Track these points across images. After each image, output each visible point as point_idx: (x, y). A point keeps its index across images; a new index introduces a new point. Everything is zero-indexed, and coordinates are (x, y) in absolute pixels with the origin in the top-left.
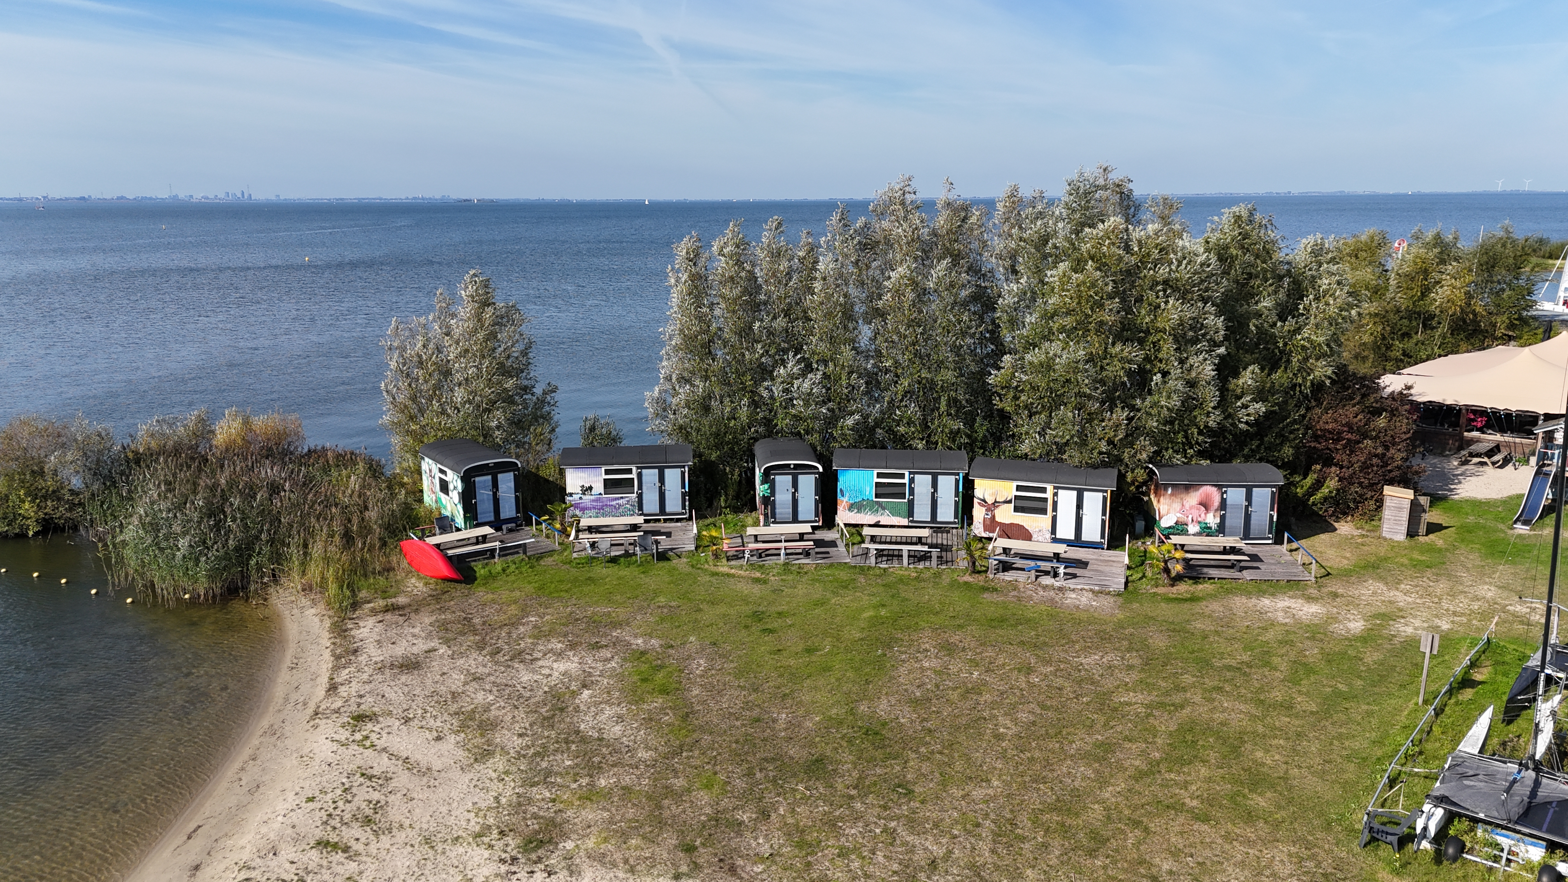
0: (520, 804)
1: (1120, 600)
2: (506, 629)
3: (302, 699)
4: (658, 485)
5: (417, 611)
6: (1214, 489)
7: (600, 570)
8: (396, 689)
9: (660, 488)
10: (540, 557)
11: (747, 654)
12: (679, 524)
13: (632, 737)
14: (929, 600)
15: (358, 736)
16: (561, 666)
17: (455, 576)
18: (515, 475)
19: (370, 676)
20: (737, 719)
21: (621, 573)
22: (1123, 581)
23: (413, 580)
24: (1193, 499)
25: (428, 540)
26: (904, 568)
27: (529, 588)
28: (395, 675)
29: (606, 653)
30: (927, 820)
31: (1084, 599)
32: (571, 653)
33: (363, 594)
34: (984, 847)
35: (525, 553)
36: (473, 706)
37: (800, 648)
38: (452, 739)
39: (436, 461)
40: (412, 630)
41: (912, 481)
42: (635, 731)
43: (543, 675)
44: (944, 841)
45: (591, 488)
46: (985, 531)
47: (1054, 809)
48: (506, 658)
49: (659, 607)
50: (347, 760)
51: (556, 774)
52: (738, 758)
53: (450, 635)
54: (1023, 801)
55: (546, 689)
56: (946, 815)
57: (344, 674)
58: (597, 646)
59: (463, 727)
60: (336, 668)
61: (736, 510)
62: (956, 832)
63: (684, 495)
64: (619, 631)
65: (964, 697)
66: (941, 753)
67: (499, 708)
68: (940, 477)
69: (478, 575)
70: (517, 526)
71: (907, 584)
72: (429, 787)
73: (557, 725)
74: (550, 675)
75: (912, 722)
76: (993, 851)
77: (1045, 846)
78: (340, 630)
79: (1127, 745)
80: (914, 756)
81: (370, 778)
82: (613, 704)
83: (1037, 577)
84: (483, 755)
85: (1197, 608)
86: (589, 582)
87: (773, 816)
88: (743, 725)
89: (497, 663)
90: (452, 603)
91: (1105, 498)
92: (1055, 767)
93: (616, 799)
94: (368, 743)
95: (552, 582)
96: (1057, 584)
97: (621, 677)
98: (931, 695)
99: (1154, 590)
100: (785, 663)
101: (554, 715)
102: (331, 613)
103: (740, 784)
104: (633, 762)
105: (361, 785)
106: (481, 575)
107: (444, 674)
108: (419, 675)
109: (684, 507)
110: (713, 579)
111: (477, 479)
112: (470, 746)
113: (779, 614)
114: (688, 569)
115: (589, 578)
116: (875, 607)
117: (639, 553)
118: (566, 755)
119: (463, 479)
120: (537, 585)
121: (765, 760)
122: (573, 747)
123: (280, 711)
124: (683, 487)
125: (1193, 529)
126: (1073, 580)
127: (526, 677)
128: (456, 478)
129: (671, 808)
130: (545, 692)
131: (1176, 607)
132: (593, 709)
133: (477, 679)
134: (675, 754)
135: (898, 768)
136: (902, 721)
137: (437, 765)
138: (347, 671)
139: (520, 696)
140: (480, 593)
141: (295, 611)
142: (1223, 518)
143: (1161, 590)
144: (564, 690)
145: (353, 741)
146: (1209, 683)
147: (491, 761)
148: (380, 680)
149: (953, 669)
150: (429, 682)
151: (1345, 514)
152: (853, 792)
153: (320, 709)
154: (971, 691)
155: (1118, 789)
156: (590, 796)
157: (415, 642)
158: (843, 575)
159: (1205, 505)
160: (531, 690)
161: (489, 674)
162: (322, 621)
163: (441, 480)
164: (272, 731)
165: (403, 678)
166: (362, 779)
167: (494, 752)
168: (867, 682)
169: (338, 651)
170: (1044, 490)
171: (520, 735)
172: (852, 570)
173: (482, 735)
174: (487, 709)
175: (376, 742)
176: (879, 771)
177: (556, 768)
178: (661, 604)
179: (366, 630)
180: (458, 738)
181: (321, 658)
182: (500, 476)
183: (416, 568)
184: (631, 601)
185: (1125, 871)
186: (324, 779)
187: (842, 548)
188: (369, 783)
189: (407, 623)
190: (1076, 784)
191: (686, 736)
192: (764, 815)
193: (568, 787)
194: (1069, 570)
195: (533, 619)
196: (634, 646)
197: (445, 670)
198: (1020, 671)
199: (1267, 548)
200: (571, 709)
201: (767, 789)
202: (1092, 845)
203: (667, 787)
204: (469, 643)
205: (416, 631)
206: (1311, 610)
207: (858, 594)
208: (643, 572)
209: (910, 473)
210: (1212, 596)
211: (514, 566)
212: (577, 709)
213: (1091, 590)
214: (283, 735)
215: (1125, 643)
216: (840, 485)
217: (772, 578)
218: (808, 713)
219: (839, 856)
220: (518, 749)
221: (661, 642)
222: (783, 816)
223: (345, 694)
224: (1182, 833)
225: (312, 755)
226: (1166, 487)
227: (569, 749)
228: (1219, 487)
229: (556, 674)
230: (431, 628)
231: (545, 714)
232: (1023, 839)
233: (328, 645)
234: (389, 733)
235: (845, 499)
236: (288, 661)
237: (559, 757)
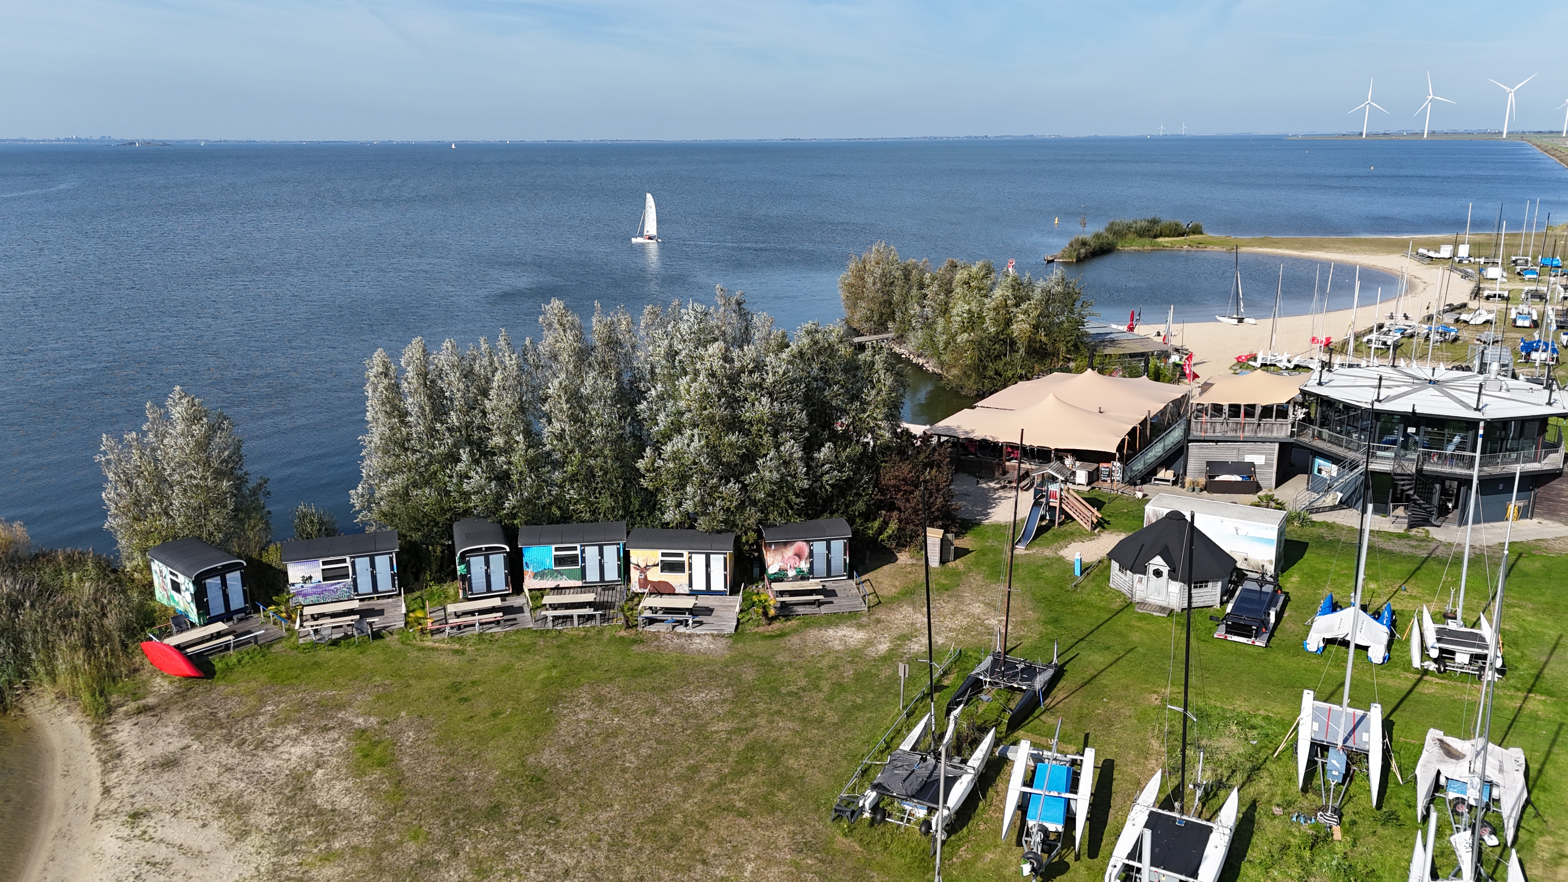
0: (275, 871)
1: (730, 641)
2: (247, 720)
3: (80, 804)
4: (370, 569)
5: (166, 710)
6: (804, 543)
7: (325, 654)
8: (161, 786)
9: (372, 572)
10: (270, 644)
11: (445, 723)
12: (390, 600)
13: (358, 806)
14: (591, 657)
15: (138, 832)
16: (297, 750)
17: (197, 675)
18: (241, 573)
19: (137, 777)
20: (438, 780)
21: (343, 655)
22: (735, 624)
23: (158, 680)
24: (790, 552)
25: (167, 641)
26: (574, 628)
27: (263, 678)
28: (158, 774)
29: (334, 735)
30: (566, 840)
31: (705, 643)
32: (305, 737)
33: (114, 698)
34: (601, 855)
35: (256, 643)
36: (228, 794)
37: (487, 714)
38: (215, 824)
39: (167, 565)
40: (165, 730)
41: (583, 552)
42: (360, 800)
43: (284, 760)
44: (576, 855)
45: (310, 578)
46: (640, 588)
47: (652, 821)
48: (251, 747)
49: (375, 686)
50: (132, 852)
51: (302, 843)
52: (437, 811)
53: (200, 731)
54: (632, 818)
55: (287, 772)
56: (579, 836)
57: (114, 778)
58: (326, 729)
59: (223, 813)
60: (105, 772)
61: (440, 581)
62: (584, 847)
63: (393, 576)
64: (343, 712)
65: (604, 740)
66: (582, 789)
67: (250, 794)
68: (605, 547)
69: (216, 668)
70: (246, 614)
71: (576, 643)
72: (203, 866)
73: (298, 803)
74: (289, 759)
75: (565, 766)
76: (607, 858)
77: (641, 849)
78: (100, 736)
79: (709, 765)
80: (563, 793)
81: (154, 865)
82: (342, 779)
83: (674, 627)
84: (242, 835)
85: (782, 643)
86: (315, 667)
87: (461, 853)
88: (442, 785)
89: (244, 753)
90: (197, 699)
91: (725, 559)
92: (659, 789)
93: (347, 857)
94: (147, 837)
95: (283, 670)
96: (688, 632)
97: (346, 755)
98: (582, 742)
99: (757, 629)
100: (475, 728)
101: (295, 794)
102: (88, 719)
103: (438, 832)
104: (359, 826)
105: (148, 871)
106: (219, 668)
107: (200, 768)
108: (179, 772)
109: (394, 586)
110: (420, 654)
111: (208, 581)
112: (230, 829)
113: (473, 683)
114: (399, 646)
115: (316, 663)
116: (549, 669)
117: (356, 633)
118: (307, 827)
119: (194, 583)
120: (270, 674)
121: (457, 811)
122: (313, 819)
123: (64, 816)
124: (392, 569)
125: (791, 573)
126: (700, 628)
127: (269, 763)
128: (187, 581)
129: (389, 858)
130: (287, 775)
131: (767, 643)
132: (326, 785)
133: (229, 769)
134: (391, 815)
135: (552, 805)
136: (559, 766)
137: (206, 848)
138: (115, 774)
139: (267, 781)
140: (221, 687)
141: (54, 720)
142: (812, 563)
143: (761, 629)
144: (301, 771)
145: (135, 836)
146: (775, 707)
147: (249, 839)
148: (146, 780)
149: (601, 718)
150: (188, 777)
151: (905, 546)
152: (519, 828)
153: (100, 812)
154: (610, 735)
155: (696, 800)
156: (328, 857)
157: (170, 740)
158: (526, 639)
159: (799, 555)
160: (275, 775)
161: (239, 764)
162: (81, 728)
163: (172, 581)
164: (61, 834)
165: (166, 776)
166: (148, 867)
167: (250, 831)
168: (536, 737)
169: (104, 756)
170: (681, 555)
171: (270, 815)
172: (534, 634)
173: (239, 818)
174: (241, 796)
175: (154, 835)
176: (538, 809)
177: (300, 839)
178: (377, 684)
179: (125, 734)
180: (220, 824)
181: (89, 764)
182: (228, 576)
183: (161, 668)
184: (352, 683)
185: (687, 858)
186: (117, 870)
187: (527, 613)
188: (154, 869)
189: (159, 723)
190: (669, 800)
191: (399, 800)
192: (455, 854)
193: (311, 852)
194: (696, 619)
195: (270, 708)
196: (356, 726)
197: (200, 764)
198: (647, 713)
199: (843, 583)
200: (308, 787)
201: (457, 833)
202: (671, 844)
203: (385, 843)
204: (217, 737)
205: (170, 729)
206: (859, 637)
207: (537, 657)
208: (361, 653)
209: (581, 546)
210: (795, 631)
211: (248, 657)
212: (313, 788)
213: (712, 635)
214: (72, 836)
215: (726, 680)
216: (525, 560)
217: (469, 649)
218: (490, 769)
219: (504, 876)
220: (269, 826)
221: (378, 720)
222: (468, 853)
223: (118, 796)
224: (727, 827)
225: (102, 852)
226: (770, 544)
227: (309, 821)
228: (808, 542)
229: (294, 758)
230: (183, 726)
231: (289, 795)
232: (627, 846)
233: (93, 751)
234: (163, 826)
235: (530, 570)
236: (59, 770)
237: (302, 829)
